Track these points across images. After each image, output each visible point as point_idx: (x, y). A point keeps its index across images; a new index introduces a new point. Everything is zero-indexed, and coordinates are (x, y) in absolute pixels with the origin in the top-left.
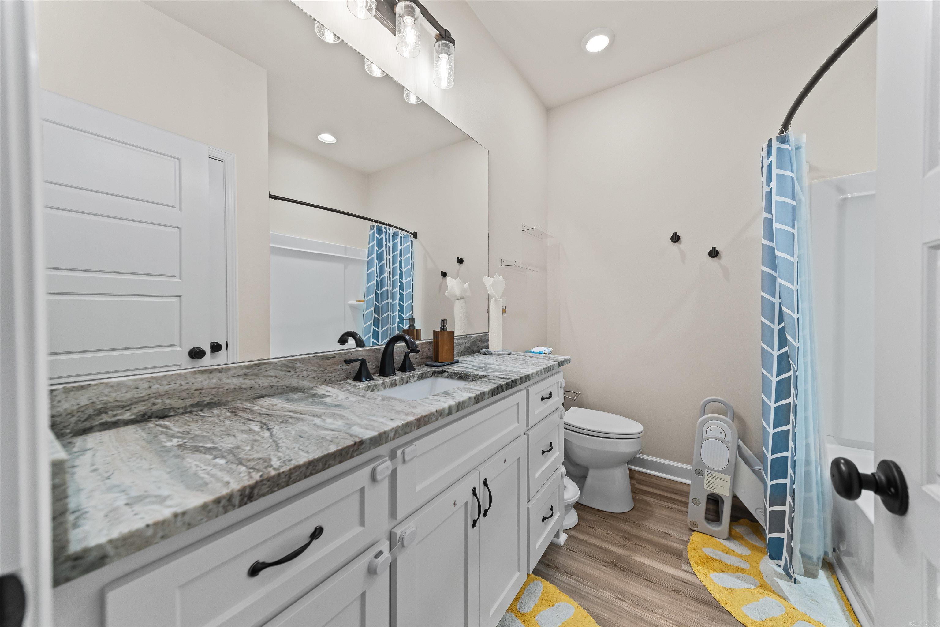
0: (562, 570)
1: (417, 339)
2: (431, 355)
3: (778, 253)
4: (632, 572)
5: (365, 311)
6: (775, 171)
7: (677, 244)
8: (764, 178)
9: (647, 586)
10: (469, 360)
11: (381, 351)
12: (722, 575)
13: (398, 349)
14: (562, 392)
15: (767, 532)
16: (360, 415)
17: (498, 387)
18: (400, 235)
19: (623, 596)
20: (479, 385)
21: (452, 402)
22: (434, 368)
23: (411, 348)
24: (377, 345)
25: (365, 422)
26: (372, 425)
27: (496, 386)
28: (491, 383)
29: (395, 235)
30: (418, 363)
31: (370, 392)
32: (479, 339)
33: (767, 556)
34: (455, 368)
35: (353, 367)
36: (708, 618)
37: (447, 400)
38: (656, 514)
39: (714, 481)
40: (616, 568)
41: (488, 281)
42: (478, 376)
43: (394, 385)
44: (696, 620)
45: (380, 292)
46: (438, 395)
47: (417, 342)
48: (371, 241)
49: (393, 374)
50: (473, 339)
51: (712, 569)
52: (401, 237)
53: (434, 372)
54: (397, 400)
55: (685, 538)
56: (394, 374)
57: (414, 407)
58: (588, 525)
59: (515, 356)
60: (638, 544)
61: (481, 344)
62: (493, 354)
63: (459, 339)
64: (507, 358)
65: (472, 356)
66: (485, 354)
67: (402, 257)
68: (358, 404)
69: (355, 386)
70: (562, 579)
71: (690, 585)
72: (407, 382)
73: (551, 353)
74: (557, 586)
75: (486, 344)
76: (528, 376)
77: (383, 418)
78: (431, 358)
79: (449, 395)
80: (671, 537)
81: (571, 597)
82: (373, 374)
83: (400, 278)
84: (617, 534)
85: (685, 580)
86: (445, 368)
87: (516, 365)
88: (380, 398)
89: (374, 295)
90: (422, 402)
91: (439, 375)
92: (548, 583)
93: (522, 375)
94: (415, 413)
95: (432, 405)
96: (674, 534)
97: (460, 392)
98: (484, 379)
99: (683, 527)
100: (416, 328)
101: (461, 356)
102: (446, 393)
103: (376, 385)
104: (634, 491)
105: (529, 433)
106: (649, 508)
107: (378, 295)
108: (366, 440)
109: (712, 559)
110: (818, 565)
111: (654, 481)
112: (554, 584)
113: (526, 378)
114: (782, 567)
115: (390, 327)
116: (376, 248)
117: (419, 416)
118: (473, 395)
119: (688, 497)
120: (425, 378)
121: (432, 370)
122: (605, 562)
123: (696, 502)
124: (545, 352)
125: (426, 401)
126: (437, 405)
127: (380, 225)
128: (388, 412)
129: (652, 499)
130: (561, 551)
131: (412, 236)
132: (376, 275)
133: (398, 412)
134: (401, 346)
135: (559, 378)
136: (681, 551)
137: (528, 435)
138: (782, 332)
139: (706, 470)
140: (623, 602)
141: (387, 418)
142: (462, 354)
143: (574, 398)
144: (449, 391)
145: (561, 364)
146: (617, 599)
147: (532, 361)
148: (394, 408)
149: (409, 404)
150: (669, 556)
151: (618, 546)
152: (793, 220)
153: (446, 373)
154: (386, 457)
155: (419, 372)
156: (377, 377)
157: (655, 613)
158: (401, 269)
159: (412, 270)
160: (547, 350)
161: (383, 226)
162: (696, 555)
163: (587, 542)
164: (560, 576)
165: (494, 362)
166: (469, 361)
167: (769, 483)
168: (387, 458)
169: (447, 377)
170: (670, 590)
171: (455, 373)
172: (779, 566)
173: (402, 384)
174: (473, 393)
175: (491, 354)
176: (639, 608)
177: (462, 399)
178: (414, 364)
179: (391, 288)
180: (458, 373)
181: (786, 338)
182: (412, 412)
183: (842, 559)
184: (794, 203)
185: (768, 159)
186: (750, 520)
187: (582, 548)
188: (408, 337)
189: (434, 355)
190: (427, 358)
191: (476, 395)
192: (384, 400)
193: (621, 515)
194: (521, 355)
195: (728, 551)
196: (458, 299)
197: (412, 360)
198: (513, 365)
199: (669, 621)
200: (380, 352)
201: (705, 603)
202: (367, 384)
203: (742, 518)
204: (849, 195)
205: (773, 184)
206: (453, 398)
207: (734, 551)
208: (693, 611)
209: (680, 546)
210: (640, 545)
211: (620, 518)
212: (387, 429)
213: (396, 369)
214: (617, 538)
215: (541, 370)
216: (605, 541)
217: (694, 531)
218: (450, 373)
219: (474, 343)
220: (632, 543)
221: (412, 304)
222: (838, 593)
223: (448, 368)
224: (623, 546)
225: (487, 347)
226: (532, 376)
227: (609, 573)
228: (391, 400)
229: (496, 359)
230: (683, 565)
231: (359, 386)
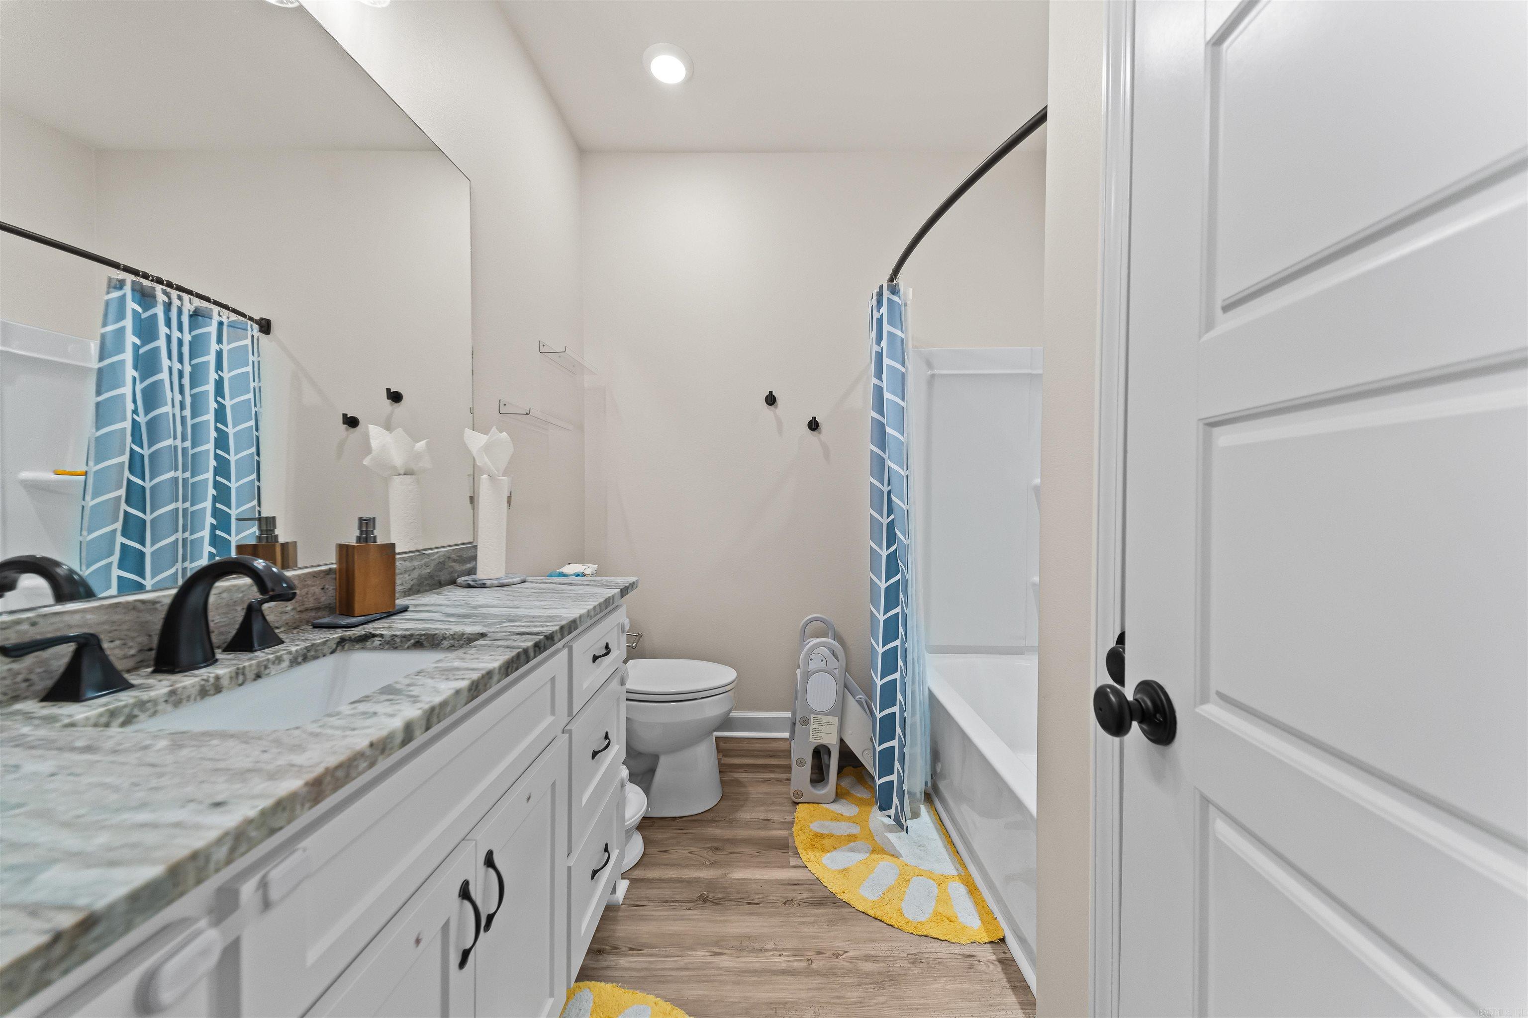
0: (624, 949)
1: (285, 566)
2: (329, 601)
3: (888, 430)
4: (731, 900)
5: (88, 498)
6: (886, 327)
7: (772, 407)
8: (874, 334)
9: (751, 914)
10: (432, 602)
11: (158, 606)
12: (834, 853)
13: (225, 595)
14: (624, 638)
15: (877, 779)
16: (79, 817)
17: (518, 655)
18: (216, 318)
19: (721, 947)
20: (473, 657)
21: (412, 712)
22: (340, 630)
23: (273, 590)
24: (140, 588)
25: (102, 839)
26: (134, 846)
27: (514, 653)
28: (502, 649)
29: (196, 315)
30: (290, 624)
31: (121, 730)
32: (453, 556)
33: (876, 808)
34: (400, 625)
35: (43, 662)
36: (826, 924)
37: (397, 707)
38: (751, 796)
39: (821, 728)
40: (708, 904)
41: (476, 441)
42: (465, 636)
43: (212, 692)
44: (814, 934)
45: (146, 452)
46: (365, 699)
47: (289, 574)
48: (111, 317)
49: (209, 663)
50: (439, 557)
51: (824, 850)
52: (221, 324)
53: (342, 641)
54: (232, 736)
55: (789, 819)
56: (210, 660)
57: (298, 748)
58: (661, 850)
59: (534, 585)
60: (733, 851)
61: (458, 567)
62: (487, 585)
63: (404, 560)
64: (520, 590)
65: (438, 594)
66: (469, 586)
67: (222, 372)
68: (71, 778)
69: (51, 720)
70: (627, 965)
71: (802, 884)
72: (258, 676)
73: (597, 573)
74: (618, 982)
75: (469, 566)
76: (574, 621)
77: (183, 807)
78: (330, 609)
79: (400, 695)
80: (773, 822)
81: (643, 990)
82: (128, 671)
83: (216, 421)
84: (704, 848)
85: (796, 880)
86: (375, 628)
87: (543, 603)
88: (163, 743)
89: (125, 458)
90: (320, 727)
91: (357, 646)
92: (603, 984)
93: (564, 623)
94: (301, 767)
95: (354, 729)
96: (776, 817)
97: (429, 681)
98: (481, 642)
99: (785, 803)
100: (281, 540)
101: (409, 595)
102: (390, 691)
103: (141, 705)
104: (723, 769)
105: (572, 727)
106: (742, 790)
107: (137, 458)
108: (111, 907)
109: (821, 836)
110: (920, 801)
111: (746, 746)
112: (612, 982)
113: (570, 627)
114: (893, 817)
115: (185, 540)
116: (131, 339)
117: (319, 770)
118: (464, 684)
119: (789, 756)
120: (316, 658)
121: (335, 636)
122: (690, 901)
123: (800, 763)
124: (586, 572)
125: (334, 721)
126: (368, 727)
127: (146, 283)
128: (202, 782)
129: (744, 775)
130: (620, 914)
131: (256, 327)
132: (130, 406)
133: (242, 775)
134: (234, 586)
135: (620, 617)
136: (786, 839)
137: (570, 732)
138: (891, 526)
139: (813, 716)
140: (722, 956)
141: (201, 803)
142: (418, 588)
143: (634, 645)
144: (397, 683)
145: (624, 591)
146: (714, 957)
147: (573, 592)
148: (222, 765)
149: (278, 742)
150: (774, 852)
151: (708, 866)
152: (903, 391)
153: (376, 639)
154: (196, 920)
155: (297, 645)
156: (148, 676)
157: (766, 950)
158: (219, 399)
159: (255, 406)
160: (589, 569)
161: (159, 288)
162: (804, 837)
163: (661, 880)
164: (622, 962)
165: (495, 602)
166: (436, 605)
167: (879, 716)
168: (203, 923)
169: (381, 648)
170: (780, 905)
171: (404, 637)
172: (890, 817)
173: (240, 685)
174: (463, 679)
175: (483, 586)
176: (745, 954)
177: (437, 700)
178: (277, 628)
179: (188, 444)
180: (411, 635)
181: (895, 534)
182: (293, 765)
183: (938, 784)
184: (904, 370)
185: (879, 311)
186: (853, 767)
187: (654, 893)
188: (260, 564)
189: (340, 602)
190: (318, 609)
191: (473, 683)
192: (181, 747)
193: (706, 814)
194: (547, 583)
195: (837, 818)
196: (400, 475)
197: (270, 618)
198: (537, 603)
199: (784, 954)
200: (156, 609)
201: (820, 903)
202: (105, 705)
203: (846, 767)
204: (936, 372)
205: (884, 343)
206: (415, 699)
207: (842, 815)
208: (809, 923)
209: (783, 833)
210: (737, 853)
211: (706, 819)
212: (198, 841)
213: (218, 647)
214: (704, 853)
215: (595, 607)
216: (687, 866)
217: (798, 804)
218: (387, 638)
219: (441, 565)
220: (725, 853)
221: (257, 483)
222: (939, 827)
223: (380, 627)
224: (713, 864)
225: (472, 571)
226: (580, 621)
227: (698, 917)
228: (210, 741)
229: (496, 595)
230: (791, 860)
231: (70, 716)
